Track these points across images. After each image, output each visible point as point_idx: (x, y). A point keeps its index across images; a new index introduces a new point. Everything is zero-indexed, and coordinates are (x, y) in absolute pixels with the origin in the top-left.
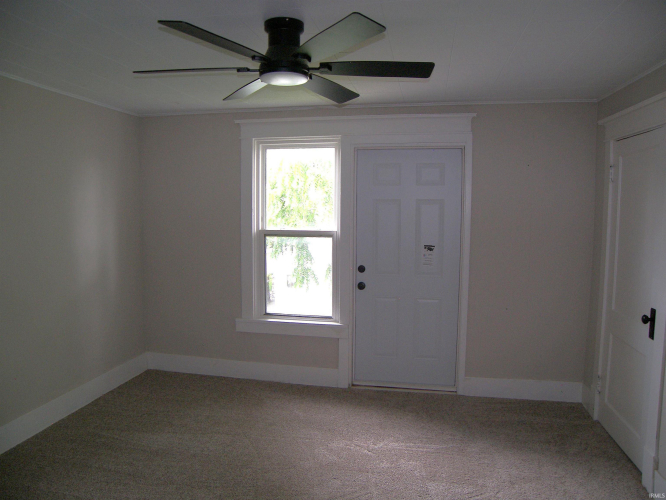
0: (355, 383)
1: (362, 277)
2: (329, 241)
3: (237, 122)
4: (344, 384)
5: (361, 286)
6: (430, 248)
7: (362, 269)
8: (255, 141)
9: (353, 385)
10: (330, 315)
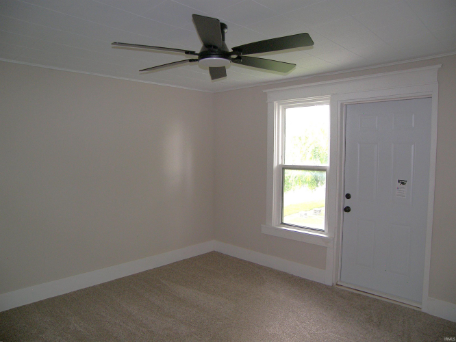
0: (339, 283)
1: (348, 203)
2: (324, 174)
3: (264, 91)
4: (329, 283)
5: (347, 209)
6: (403, 183)
7: (348, 196)
8: (276, 104)
9: (337, 285)
10: (323, 229)
